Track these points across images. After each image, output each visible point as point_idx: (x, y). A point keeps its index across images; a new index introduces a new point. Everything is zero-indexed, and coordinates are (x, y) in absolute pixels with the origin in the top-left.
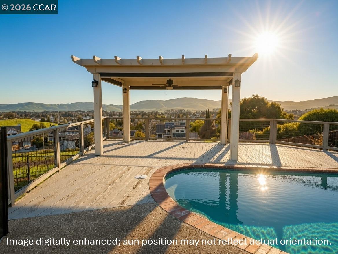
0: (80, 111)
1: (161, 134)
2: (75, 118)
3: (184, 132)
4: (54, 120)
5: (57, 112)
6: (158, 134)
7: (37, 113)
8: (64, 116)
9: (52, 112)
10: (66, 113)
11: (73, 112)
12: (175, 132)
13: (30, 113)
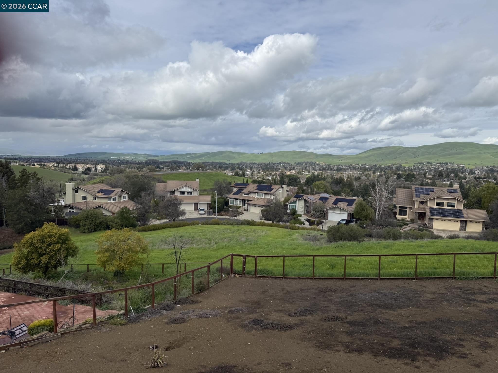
0: (284, 163)
1: (406, 208)
2: (277, 173)
3: (454, 206)
4: (250, 174)
5: (256, 164)
6: (400, 207)
7: (232, 164)
8: (263, 170)
9: (250, 164)
10: (266, 165)
11: (275, 163)
12: (435, 206)
13: (226, 164)
